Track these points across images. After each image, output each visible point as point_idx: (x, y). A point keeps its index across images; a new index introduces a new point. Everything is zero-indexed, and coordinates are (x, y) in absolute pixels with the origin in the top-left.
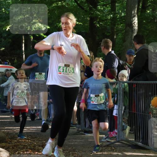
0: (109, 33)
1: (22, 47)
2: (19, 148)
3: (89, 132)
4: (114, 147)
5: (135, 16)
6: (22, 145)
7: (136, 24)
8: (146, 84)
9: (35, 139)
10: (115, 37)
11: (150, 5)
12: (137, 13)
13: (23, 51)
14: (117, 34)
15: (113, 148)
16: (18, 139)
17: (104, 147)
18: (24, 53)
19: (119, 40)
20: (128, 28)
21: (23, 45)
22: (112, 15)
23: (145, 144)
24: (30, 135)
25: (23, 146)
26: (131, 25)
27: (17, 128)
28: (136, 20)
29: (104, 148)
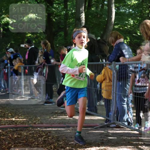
0: (63, 25)
5: (82, 12)
7: (83, 18)
8: (91, 65)
9: (5, 109)
10: (68, 29)
11: (94, 4)
12: (85, 10)
14: (69, 27)
17: (59, 113)
20: (77, 22)
22: (64, 12)
23: (90, 111)
26: (79, 19)
28: (83, 16)
29: (59, 115)
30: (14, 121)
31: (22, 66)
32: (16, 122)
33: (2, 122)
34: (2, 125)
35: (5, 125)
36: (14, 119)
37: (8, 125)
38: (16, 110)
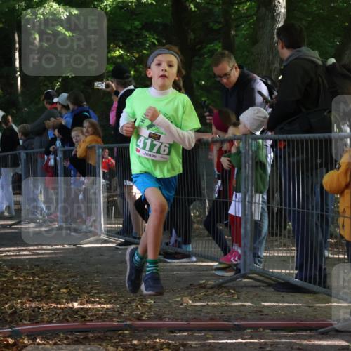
0: (220, 23)
1: (15, 60)
2: (13, 295)
3: (176, 256)
4: (234, 290)
6: (19, 289)
8: (307, 141)
9: (50, 274)
10: (233, 32)
13: (15, 68)
14: (238, 26)
15: (232, 291)
16: (9, 274)
17: (212, 288)
18: (18, 73)
19: (243, 40)
20: (263, 10)
21: (17, 55)
23: (305, 281)
24: (37, 266)
25: (21, 291)
27: (7, 249)
29: (211, 292)
30: (77, 311)
31: (99, 148)
32: (83, 314)
33: (43, 314)
34: (42, 322)
35: (50, 322)
36: (76, 305)
37: (61, 321)
38: (81, 276)
